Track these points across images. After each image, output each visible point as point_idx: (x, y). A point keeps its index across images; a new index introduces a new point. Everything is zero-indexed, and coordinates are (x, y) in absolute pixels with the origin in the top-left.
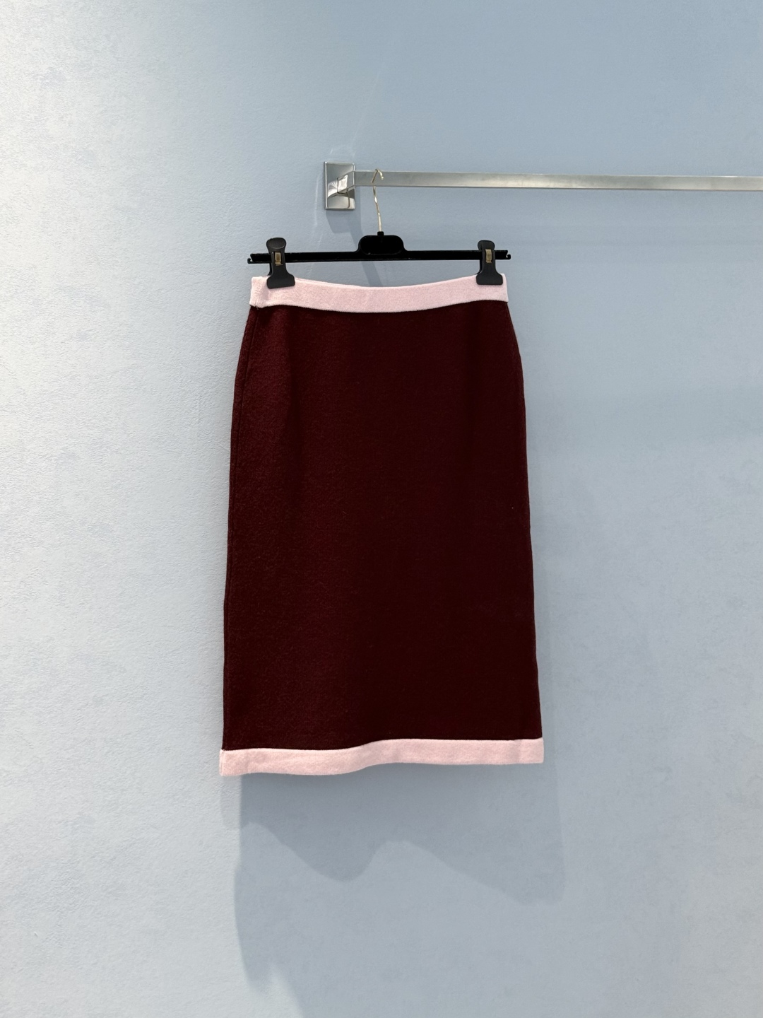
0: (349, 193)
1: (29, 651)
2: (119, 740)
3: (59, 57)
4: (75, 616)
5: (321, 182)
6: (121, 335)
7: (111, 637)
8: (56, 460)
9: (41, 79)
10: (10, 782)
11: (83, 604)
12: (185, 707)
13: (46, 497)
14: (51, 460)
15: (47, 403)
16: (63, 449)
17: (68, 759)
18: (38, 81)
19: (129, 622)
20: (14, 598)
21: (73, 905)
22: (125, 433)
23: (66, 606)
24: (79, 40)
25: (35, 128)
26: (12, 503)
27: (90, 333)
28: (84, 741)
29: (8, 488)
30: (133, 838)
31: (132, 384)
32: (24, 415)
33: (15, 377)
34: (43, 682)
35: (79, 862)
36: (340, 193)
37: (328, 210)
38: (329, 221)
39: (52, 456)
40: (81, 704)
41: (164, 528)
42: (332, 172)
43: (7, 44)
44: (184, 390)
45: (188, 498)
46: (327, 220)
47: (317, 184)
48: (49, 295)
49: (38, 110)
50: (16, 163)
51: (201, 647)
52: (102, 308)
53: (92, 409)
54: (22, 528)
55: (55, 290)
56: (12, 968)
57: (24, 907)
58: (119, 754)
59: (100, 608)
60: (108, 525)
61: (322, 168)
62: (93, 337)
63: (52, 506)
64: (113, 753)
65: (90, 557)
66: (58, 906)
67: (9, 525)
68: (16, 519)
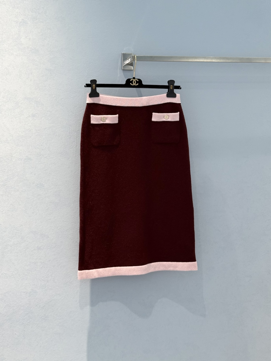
0: (131, 64)
1: (14, 230)
2: (46, 263)
3: (25, 15)
4: (30, 217)
5: (121, 60)
6: (48, 115)
7: (44, 225)
8: (24, 160)
9: (19, 23)
10: (6, 277)
11: (33, 213)
12: (71, 251)
13: (20, 174)
14: (22, 160)
15: (20, 140)
16: (26, 156)
17: (28, 269)
18: (18, 24)
19: (50, 219)
20: (8, 210)
21: (29, 323)
22: (49, 151)
23: (27, 213)
24: (33, 9)
25: (17, 40)
26: (8, 176)
27: (37, 114)
28: (34, 263)
29: (6, 170)
30: (51, 299)
31: (52, 133)
32: (12, 144)
33: (9, 130)
34: (19, 241)
35: (31, 307)
36: (128, 64)
37: (123, 70)
38: (124, 74)
39: (22, 159)
40: (33, 249)
41: (63, 185)
42: (125, 57)
43: (7, 11)
44: (70, 135)
45: (72, 174)
46: (123, 74)
47: (119, 60)
48: (21, 100)
49: (18, 34)
50: (10, 53)
51: (77, 229)
52: (41, 105)
53: (37, 142)
54: (11, 185)
55: (24, 99)
56: (7, 346)
57: (11, 324)
58: (46, 268)
59: (40, 214)
60: (42, 184)
61: (121, 55)
62: (37, 116)
63: (22, 177)
64: (44, 267)
65: (36, 196)
66: (24, 323)
67: (6, 184)
68: (9, 182)
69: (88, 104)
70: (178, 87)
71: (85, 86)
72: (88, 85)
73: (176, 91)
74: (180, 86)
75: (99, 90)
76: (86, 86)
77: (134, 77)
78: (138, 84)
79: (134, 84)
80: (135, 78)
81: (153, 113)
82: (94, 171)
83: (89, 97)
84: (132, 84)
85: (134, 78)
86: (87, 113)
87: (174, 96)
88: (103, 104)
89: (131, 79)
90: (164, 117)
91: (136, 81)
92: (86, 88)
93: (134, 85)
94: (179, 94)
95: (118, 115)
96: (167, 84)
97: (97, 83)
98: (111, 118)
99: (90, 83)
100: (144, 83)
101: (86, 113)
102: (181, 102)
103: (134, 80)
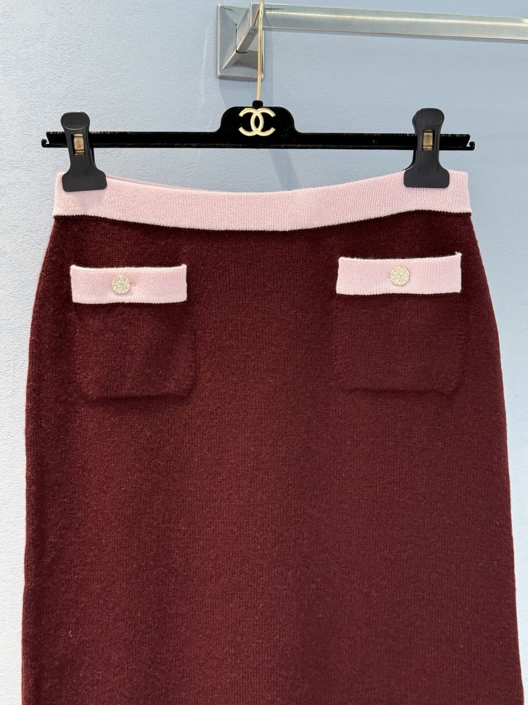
37: (221, 78)
38: (220, 93)
69: (58, 219)
70: (460, 142)
71: (44, 144)
72: (54, 140)
73: (446, 158)
74: (467, 137)
75: (103, 157)
76: (48, 143)
77: (258, 99)
78: (272, 130)
79: (257, 131)
80: (264, 106)
81: (343, 261)
82: (87, 501)
83: (63, 191)
84: (249, 129)
85: (257, 105)
86: (54, 258)
87: (441, 180)
88: (124, 219)
89: (242, 108)
90: (389, 275)
91: (265, 115)
92: (46, 149)
93: (257, 136)
94: (465, 174)
95: (184, 267)
96: (409, 129)
97: (94, 128)
98: (151, 281)
99: (61, 129)
100: (302, 126)
101: (50, 256)
102: (472, 207)
103: (257, 113)
